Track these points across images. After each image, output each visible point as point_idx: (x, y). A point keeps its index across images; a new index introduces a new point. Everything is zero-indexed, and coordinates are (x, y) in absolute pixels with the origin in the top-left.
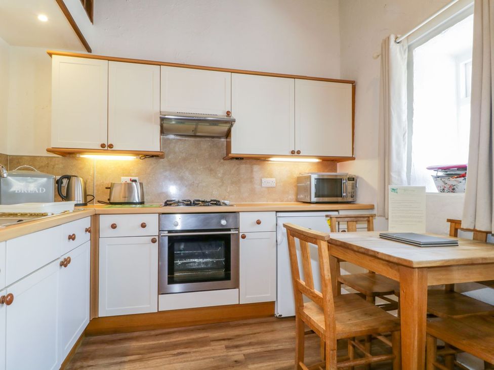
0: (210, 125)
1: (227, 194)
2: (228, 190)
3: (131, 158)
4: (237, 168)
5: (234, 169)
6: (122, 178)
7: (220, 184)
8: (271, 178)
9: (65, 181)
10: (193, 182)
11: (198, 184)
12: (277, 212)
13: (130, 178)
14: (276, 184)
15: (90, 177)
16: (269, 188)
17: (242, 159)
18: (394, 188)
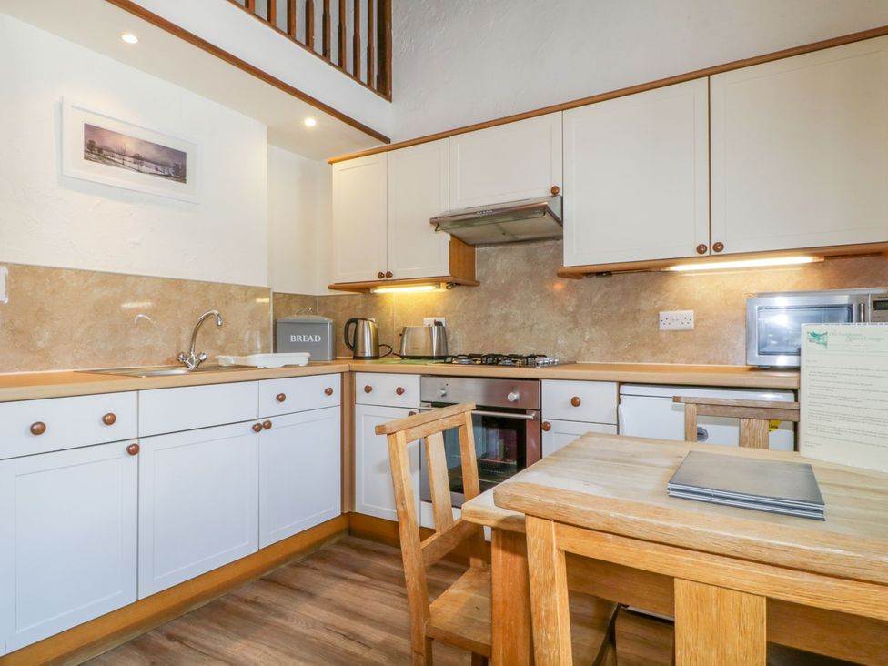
0: (515, 220)
1: (585, 344)
2: (587, 337)
3: (429, 289)
4: (606, 293)
5: (599, 296)
6: (425, 319)
7: (571, 325)
8: (685, 309)
9: (352, 326)
10: (524, 323)
11: (532, 326)
12: (621, 383)
13: (433, 319)
14: (696, 322)
15: (390, 320)
16: (676, 331)
17: (609, 273)
18: (817, 332)
